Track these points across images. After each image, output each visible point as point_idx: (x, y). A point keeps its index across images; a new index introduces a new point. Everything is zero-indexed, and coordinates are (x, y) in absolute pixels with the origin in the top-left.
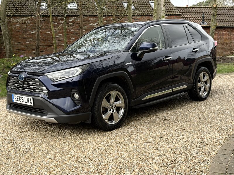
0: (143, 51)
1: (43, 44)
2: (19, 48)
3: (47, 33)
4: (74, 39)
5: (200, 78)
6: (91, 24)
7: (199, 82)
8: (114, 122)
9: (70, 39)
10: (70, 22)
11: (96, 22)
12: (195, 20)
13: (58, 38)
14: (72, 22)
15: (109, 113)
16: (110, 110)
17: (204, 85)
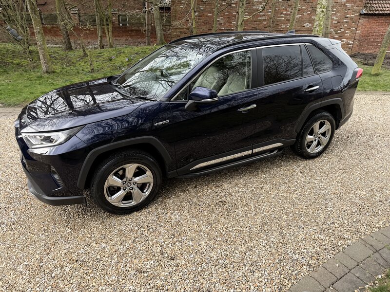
0: (194, 101)
1: (204, 27)
2: (181, 31)
3: (208, 16)
5: (313, 128)
6: (255, 6)
7: (311, 134)
8: (133, 203)
9: (231, 23)
10: (233, 4)
11: (261, 4)
12: (385, 5)
13: (219, 21)
14: (235, 4)
15: (121, 193)
16: (125, 188)
17: (319, 138)
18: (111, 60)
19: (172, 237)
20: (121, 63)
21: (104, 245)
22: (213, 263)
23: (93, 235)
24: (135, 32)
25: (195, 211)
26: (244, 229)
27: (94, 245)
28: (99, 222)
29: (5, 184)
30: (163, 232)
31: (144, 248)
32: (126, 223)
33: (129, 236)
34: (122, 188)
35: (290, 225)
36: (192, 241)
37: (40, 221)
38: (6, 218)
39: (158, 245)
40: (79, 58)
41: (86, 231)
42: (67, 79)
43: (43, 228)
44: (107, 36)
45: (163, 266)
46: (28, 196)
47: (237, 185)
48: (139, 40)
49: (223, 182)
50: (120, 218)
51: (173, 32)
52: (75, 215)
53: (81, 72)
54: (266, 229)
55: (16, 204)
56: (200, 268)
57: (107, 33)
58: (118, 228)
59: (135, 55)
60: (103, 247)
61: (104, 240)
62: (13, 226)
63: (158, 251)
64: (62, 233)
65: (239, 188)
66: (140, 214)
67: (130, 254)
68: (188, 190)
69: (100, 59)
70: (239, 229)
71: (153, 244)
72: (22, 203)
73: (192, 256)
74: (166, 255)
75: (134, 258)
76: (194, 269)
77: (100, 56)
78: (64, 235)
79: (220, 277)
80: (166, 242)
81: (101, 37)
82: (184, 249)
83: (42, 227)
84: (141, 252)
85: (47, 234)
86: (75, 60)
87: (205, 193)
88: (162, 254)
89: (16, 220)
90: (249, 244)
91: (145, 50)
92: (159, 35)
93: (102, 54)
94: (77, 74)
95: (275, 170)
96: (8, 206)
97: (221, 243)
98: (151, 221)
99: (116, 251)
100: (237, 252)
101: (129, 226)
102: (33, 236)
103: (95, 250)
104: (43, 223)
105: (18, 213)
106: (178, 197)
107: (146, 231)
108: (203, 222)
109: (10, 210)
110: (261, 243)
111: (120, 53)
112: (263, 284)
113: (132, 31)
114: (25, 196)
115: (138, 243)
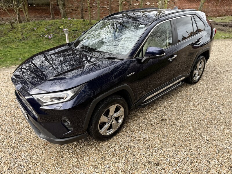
0: (148, 57)
2: (72, 9)
4: (106, 3)
5: (197, 66)
7: (196, 69)
8: (113, 131)
9: (104, 3)
13: (96, 2)
15: (107, 126)
16: (108, 122)
17: (198, 71)
18: (33, 30)
19: (148, 149)
20: (42, 32)
21: (107, 165)
22: (183, 161)
23: (95, 160)
24: (40, 10)
25: (151, 129)
26: (187, 135)
27: (101, 167)
28: (94, 149)
29: (3, 133)
30: (140, 147)
31: (135, 161)
32: (113, 146)
33: (121, 155)
34: (107, 122)
35: (209, 127)
36: (162, 149)
37: (49, 156)
38: (21, 160)
39: (143, 157)
40: (8, 30)
41: (88, 158)
42: (6, 46)
43: (55, 163)
44: (25, 14)
45: (156, 171)
46: (28, 139)
47: (165, 107)
48: (44, 16)
49: (156, 106)
50: (106, 143)
51: (67, 10)
52: (74, 147)
53: (15, 40)
54: (198, 132)
55: (21, 147)
56: (177, 167)
57: (24, 12)
58: (110, 150)
59: (50, 26)
60: (108, 167)
61: (105, 162)
62: (30, 166)
63: (145, 161)
64: (72, 163)
65: (168, 108)
66: (118, 137)
67: (129, 168)
68: (138, 115)
69: (25, 30)
70: (184, 135)
71: (140, 157)
72: (26, 146)
73: (168, 160)
74: (152, 163)
75: (133, 170)
76: (175, 168)
77: (24, 28)
78: (74, 165)
79: (193, 170)
80: (147, 154)
81: (18, 14)
82: (161, 156)
83: (53, 161)
84: (135, 164)
85: (61, 166)
86: (6, 32)
87: (150, 115)
88: (149, 163)
89: (29, 160)
90: (195, 144)
91: (56, 22)
92: (62, 12)
93: (26, 27)
94: (12, 42)
95: (180, 94)
96: (16, 150)
97: (180, 147)
98: (128, 141)
99: (118, 168)
100: (191, 150)
101: (116, 148)
102: (51, 170)
103: (104, 171)
104: (52, 158)
105: (27, 154)
106: (135, 121)
107: (130, 149)
108: (161, 136)
109: (20, 153)
110: (201, 142)
111: (39, 25)
112: (219, 168)
113: (39, 10)
114: (25, 140)
115: (129, 159)
